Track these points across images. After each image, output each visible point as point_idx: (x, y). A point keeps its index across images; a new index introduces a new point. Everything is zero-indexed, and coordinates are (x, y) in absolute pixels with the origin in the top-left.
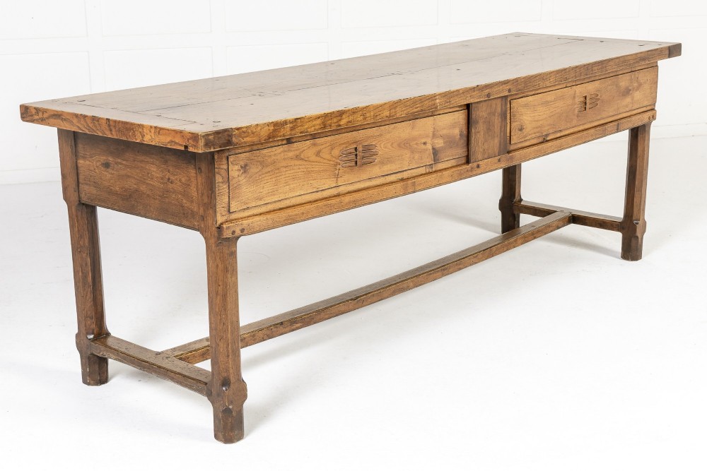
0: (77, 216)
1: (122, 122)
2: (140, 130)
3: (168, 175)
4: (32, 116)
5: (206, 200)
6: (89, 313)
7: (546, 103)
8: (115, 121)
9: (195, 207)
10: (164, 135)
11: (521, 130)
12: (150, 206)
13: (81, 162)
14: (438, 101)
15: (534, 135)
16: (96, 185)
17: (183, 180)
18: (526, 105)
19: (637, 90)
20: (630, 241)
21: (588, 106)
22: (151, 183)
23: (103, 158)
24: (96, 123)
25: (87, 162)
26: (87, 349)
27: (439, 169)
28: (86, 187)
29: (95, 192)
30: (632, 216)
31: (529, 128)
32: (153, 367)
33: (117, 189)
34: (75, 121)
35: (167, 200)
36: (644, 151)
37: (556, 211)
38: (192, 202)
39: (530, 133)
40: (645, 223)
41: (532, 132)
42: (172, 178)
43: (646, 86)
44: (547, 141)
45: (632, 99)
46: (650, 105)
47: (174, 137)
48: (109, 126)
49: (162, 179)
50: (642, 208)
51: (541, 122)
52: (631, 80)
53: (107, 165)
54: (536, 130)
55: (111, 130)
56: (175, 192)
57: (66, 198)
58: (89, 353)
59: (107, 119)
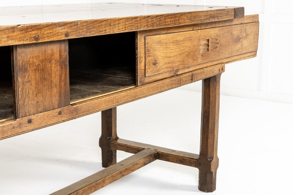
7: (177, 42)
11: (155, 64)
15: (166, 70)
18: (160, 42)
19: (245, 39)
20: (206, 175)
21: (210, 48)
30: (207, 154)
31: (162, 62)
36: (215, 98)
37: (144, 149)
39: (163, 67)
40: (218, 160)
41: (164, 66)
43: (251, 37)
44: (177, 75)
45: (242, 46)
46: (253, 52)
50: (215, 147)
51: (172, 59)
52: (241, 30)
54: (168, 65)
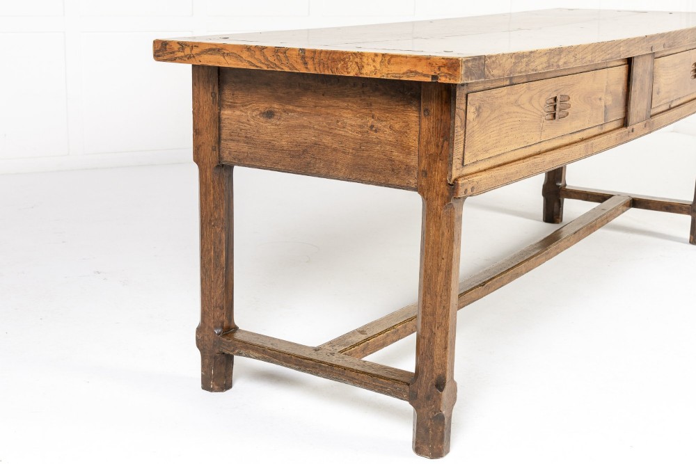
0: (213, 181)
1: (327, 52)
2: (358, 60)
3: (371, 121)
4: (173, 52)
5: (433, 149)
6: (219, 301)
7: (675, 66)
8: (314, 52)
9: (413, 161)
10: (397, 63)
11: (658, 93)
12: (336, 163)
13: (226, 113)
14: (622, 49)
15: (665, 101)
16: (248, 140)
17: (397, 127)
22: (343, 133)
23: (263, 106)
24: (281, 55)
25: (238, 113)
26: (214, 346)
27: (606, 130)
28: (232, 145)
29: (246, 149)
31: (663, 91)
32: (320, 366)
33: (284, 143)
34: (245, 55)
35: (366, 154)
37: (612, 196)
38: (409, 154)
39: (663, 97)
42: (378, 125)
44: (672, 109)
47: (416, 66)
48: (303, 58)
49: (361, 126)
51: (670, 87)
53: (269, 114)
54: (666, 95)
55: (306, 63)
56: (380, 142)
57: (197, 159)
58: (217, 351)
59: (301, 49)
